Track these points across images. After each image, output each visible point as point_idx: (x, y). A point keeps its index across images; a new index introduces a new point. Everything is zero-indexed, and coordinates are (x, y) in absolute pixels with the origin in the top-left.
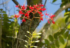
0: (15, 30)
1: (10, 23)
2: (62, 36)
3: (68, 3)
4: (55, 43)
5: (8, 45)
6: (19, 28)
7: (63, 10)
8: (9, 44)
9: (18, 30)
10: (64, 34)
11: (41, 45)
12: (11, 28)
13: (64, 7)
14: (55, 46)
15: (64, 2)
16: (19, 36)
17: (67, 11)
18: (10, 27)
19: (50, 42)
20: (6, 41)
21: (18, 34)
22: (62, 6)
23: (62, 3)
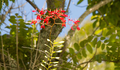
0: (33, 38)
1: (27, 29)
2: (89, 43)
3: (96, 4)
4: (81, 52)
5: (26, 56)
6: (39, 35)
7: (90, 13)
8: (26, 54)
9: (37, 37)
10: (92, 41)
11: (65, 55)
12: (28, 36)
13: (91, 10)
14: (82, 55)
15: (90, 4)
16: (38, 44)
17: (94, 14)
18: (28, 34)
19: (76, 51)
20: (23, 51)
21: (37, 42)
22: (88, 8)
23: (88, 5)
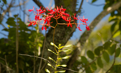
0: (37, 43)
1: (29, 32)
2: (106, 51)
3: (115, 3)
4: (96, 62)
5: (27, 65)
6: (44, 40)
7: (107, 13)
8: (28, 63)
9: (41, 43)
10: (109, 48)
11: (76, 65)
13: (109, 9)
14: (97, 66)
15: (108, 2)
16: (43, 51)
17: (113, 14)
18: (30, 38)
19: (90, 60)
20: (24, 59)
21: (42, 49)
22: (105, 8)
23: (105, 3)
